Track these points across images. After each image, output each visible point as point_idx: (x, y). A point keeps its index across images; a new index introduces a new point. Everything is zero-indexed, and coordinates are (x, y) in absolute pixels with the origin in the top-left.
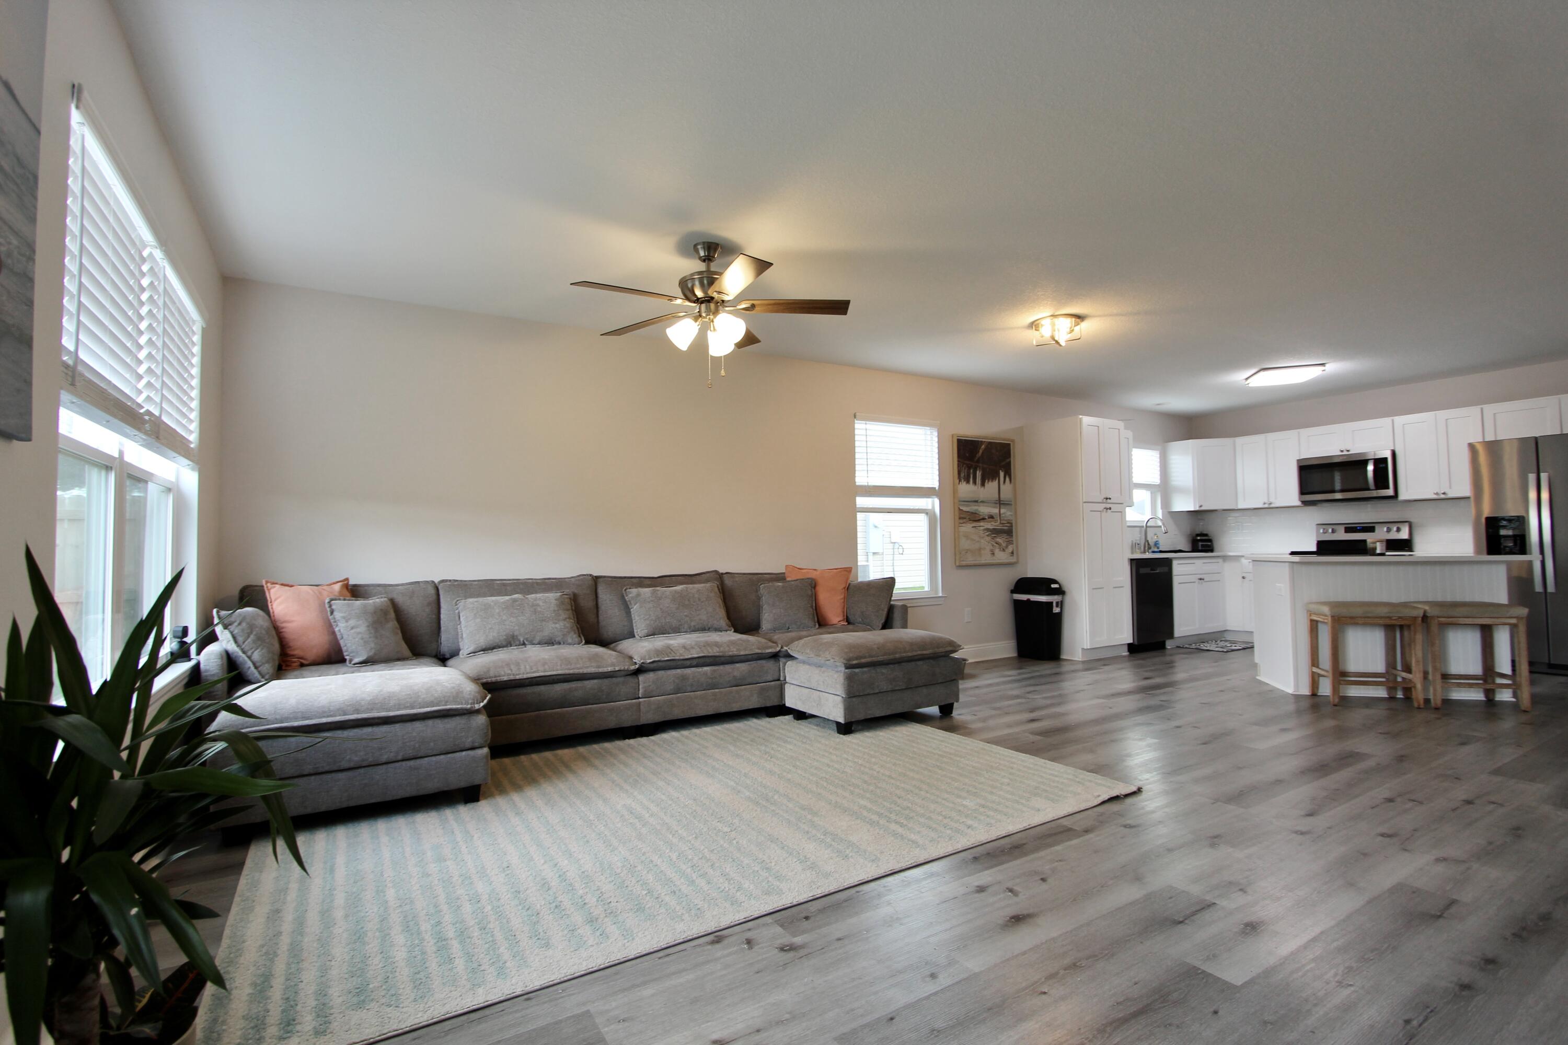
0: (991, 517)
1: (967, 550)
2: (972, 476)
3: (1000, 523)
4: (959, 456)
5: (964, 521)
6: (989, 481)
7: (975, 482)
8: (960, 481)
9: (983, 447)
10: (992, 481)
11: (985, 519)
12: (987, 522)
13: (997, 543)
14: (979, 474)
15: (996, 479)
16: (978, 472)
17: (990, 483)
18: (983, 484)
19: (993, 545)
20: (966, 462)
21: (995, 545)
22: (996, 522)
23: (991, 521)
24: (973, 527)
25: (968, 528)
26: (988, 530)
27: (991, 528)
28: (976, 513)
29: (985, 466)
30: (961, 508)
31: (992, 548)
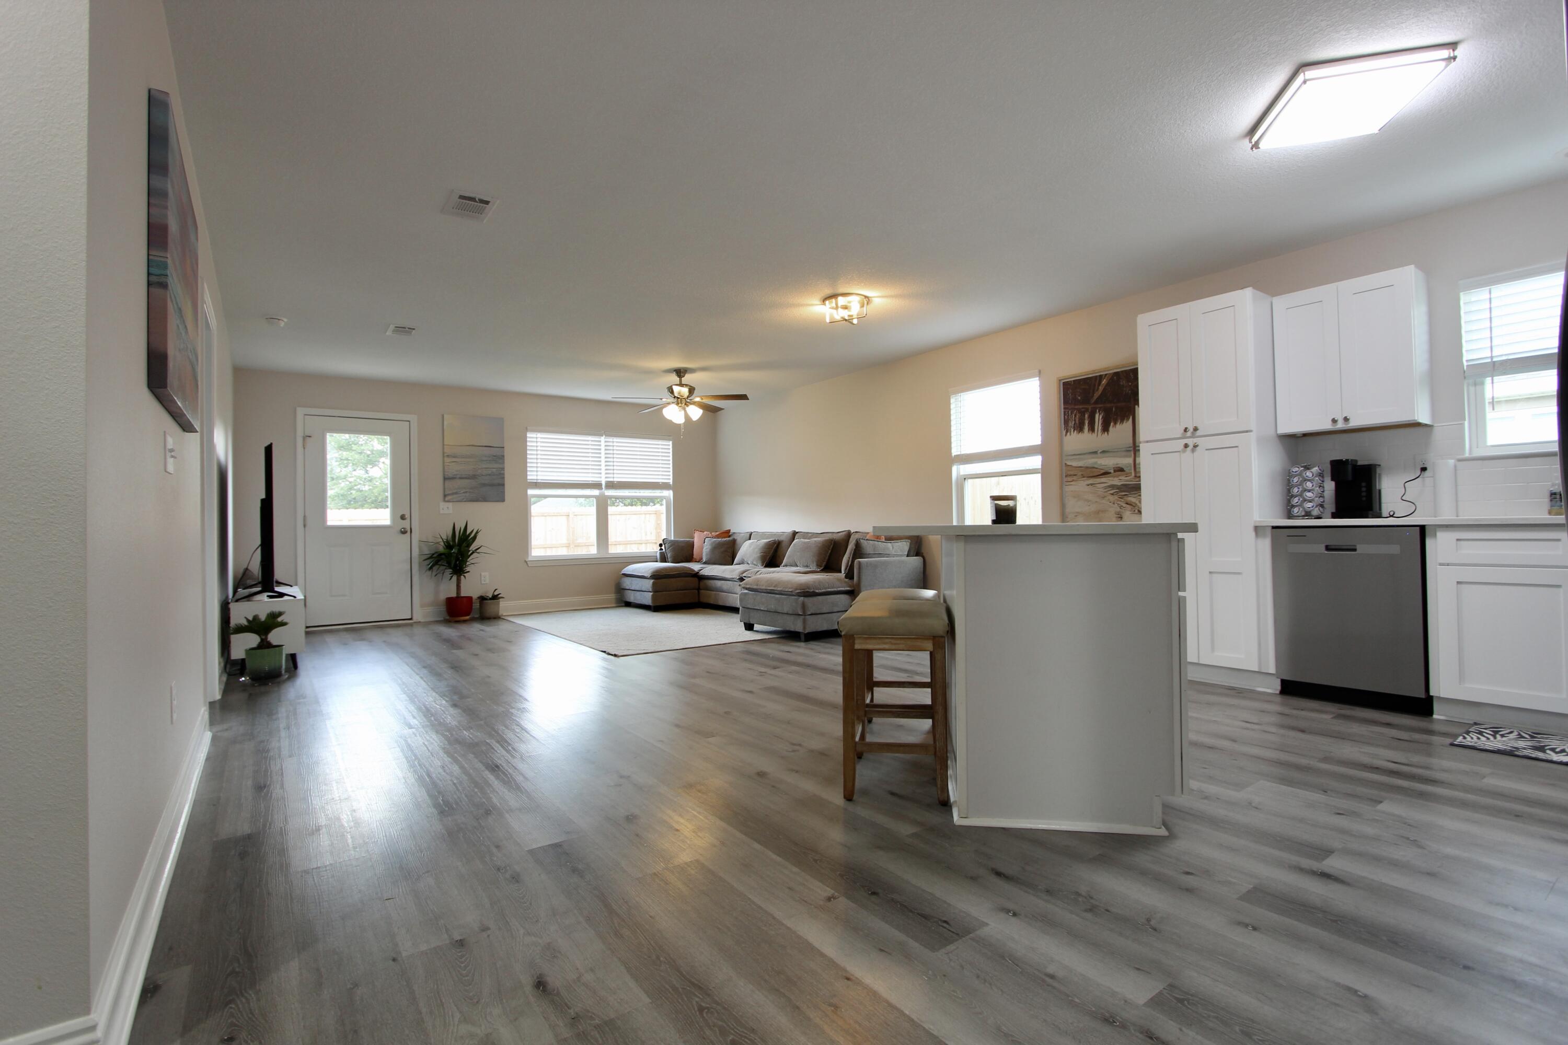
0: (1121, 470)
1: (1078, 513)
2: (1087, 422)
3: (1135, 476)
4: (1066, 402)
5: (1075, 478)
6: (1115, 423)
7: (1092, 429)
8: (1067, 432)
9: (1104, 382)
10: (1122, 421)
11: (1110, 473)
12: (1114, 477)
13: (1127, 504)
14: (1098, 418)
15: (1128, 419)
16: (1097, 416)
17: (1118, 426)
18: (1106, 429)
19: (1121, 507)
20: (1076, 407)
21: (1125, 505)
22: (1128, 475)
23: (1119, 476)
24: (1088, 485)
25: (1081, 486)
26: (1113, 487)
27: (1119, 484)
28: (1094, 468)
29: (1108, 405)
30: (1069, 463)
31: (1118, 509)
